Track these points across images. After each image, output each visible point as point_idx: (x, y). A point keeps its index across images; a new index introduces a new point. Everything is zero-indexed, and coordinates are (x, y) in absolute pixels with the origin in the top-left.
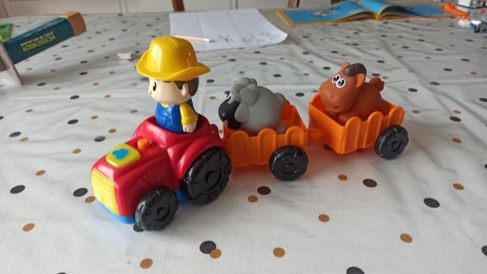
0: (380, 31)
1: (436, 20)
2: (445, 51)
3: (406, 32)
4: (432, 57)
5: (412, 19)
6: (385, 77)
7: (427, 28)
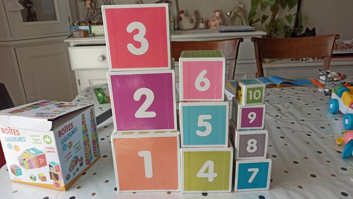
0: (279, 94)
1: (307, 88)
2: (310, 105)
3: (292, 95)
4: (303, 108)
5: (295, 87)
6: (281, 117)
7: (303, 92)
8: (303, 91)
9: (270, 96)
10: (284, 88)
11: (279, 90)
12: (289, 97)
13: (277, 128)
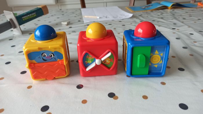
2: (202, 20)
4: (197, 22)
6: (178, 30)
7: (192, 12)
8: (192, 10)
9: (163, 14)
10: (175, 10)
11: (171, 10)
12: (181, 15)
13: (177, 38)
